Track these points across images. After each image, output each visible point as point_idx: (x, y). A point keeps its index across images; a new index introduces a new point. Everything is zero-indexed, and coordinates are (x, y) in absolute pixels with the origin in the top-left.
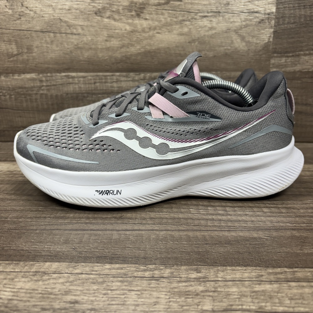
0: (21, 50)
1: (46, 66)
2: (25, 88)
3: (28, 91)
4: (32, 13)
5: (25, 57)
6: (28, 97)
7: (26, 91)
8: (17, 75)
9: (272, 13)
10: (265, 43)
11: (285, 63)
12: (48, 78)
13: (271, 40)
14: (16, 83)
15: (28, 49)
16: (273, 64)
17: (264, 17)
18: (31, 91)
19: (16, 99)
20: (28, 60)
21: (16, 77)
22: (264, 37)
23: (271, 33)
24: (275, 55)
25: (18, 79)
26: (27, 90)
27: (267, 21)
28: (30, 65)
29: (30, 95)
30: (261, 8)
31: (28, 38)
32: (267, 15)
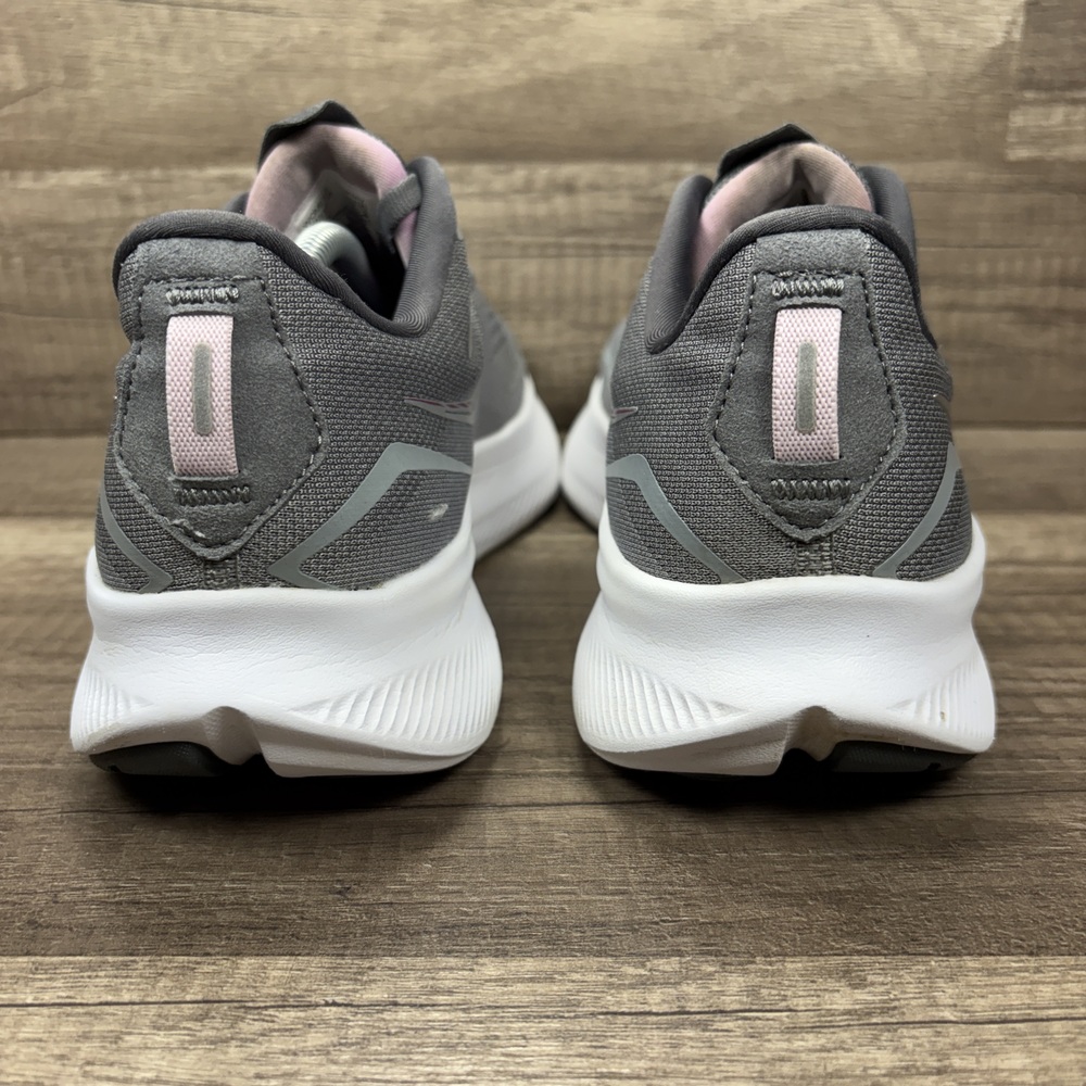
0: (40, 74)
1: (145, 138)
2: (64, 226)
3: (75, 238)
5: (59, 102)
6: (78, 264)
7: (69, 239)
8: (30, 174)
10: (993, 48)
11: (1063, 129)
12: (155, 189)
13: (1017, 36)
14: (27, 206)
15: (68, 70)
16: (1020, 131)
18: (89, 239)
19: (29, 271)
20: (70, 115)
21: (26, 181)
22: (988, 24)
23: (1016, 10)
24: (1029, 95)
25: (35, 192)
26: (70, 234)
28: (81, 133)
29: (84, 254)
31: (70, 26)
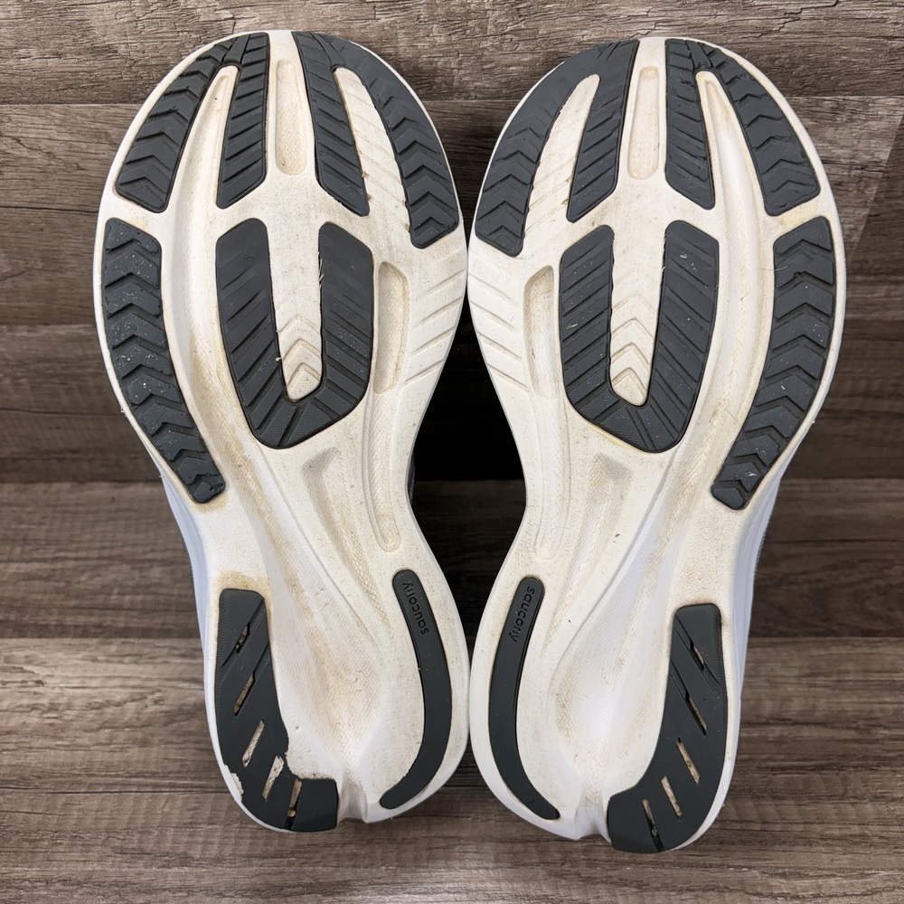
0: (22, 262)
3: (68, 367)
4: (37, 156)
5: (41, 281)
6: (74, 384)
7: (63, 368)
8: (25, 327)
9: (877, 163)
11: (884, 299)
14: (25, 347)
15: (44, 259)
17: (846, 173)
18: (79, 367)
19: (34, 388)
20: (52, 290)
21: (22, 332)
23: (858, 221)
25: (30, 339)
26: (64, 365)
27: (852, 186)
28: (63, 301)
30: (842, 147)
31: (42, 230)
32: (857, 169)
